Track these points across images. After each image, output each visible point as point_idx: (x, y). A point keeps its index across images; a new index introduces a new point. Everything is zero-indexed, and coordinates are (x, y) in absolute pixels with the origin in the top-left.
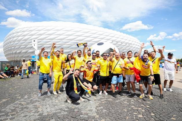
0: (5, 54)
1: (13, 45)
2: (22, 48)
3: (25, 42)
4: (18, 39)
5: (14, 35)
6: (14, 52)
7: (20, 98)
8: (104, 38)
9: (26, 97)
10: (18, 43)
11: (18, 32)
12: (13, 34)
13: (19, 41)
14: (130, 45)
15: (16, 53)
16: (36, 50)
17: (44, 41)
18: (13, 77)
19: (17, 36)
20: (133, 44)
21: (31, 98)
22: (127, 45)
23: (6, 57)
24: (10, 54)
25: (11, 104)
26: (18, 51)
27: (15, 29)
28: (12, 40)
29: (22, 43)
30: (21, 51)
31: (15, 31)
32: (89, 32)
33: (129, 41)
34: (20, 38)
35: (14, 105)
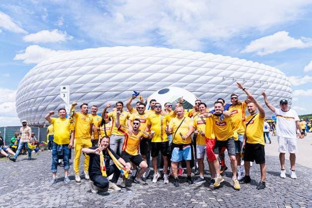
0: (18, 112)
1: (33, 95)
2: (47, 101)
3: (53, 89)
4: (41, 85)
5: (36, 76)
6: (34, 108)
7: (22, 185)
8: (206, 72)
9: (32, 184)
10: (42, 91)
11: (42, 72)
12: (34, 75)
13: (43, 87)
14: (263, 84)
15: (36, 110)
16: (67, 105)
17: (89, 84)
18: (23, 154)
19: (40, 78)
20: (270, 82)
21: (39, 187)
22: (257, 84)
23: (19, 119)
24: (27, 112)
25: (8, 194)
26: (41, 107)
27: (37, 66)
28: (31, 87)
29: (48, 91)
30: (45, 106)
31: (37, 70)
32: (175, 61)
33: (259, 76)
34: (45, 82)
35: (12, 195)
